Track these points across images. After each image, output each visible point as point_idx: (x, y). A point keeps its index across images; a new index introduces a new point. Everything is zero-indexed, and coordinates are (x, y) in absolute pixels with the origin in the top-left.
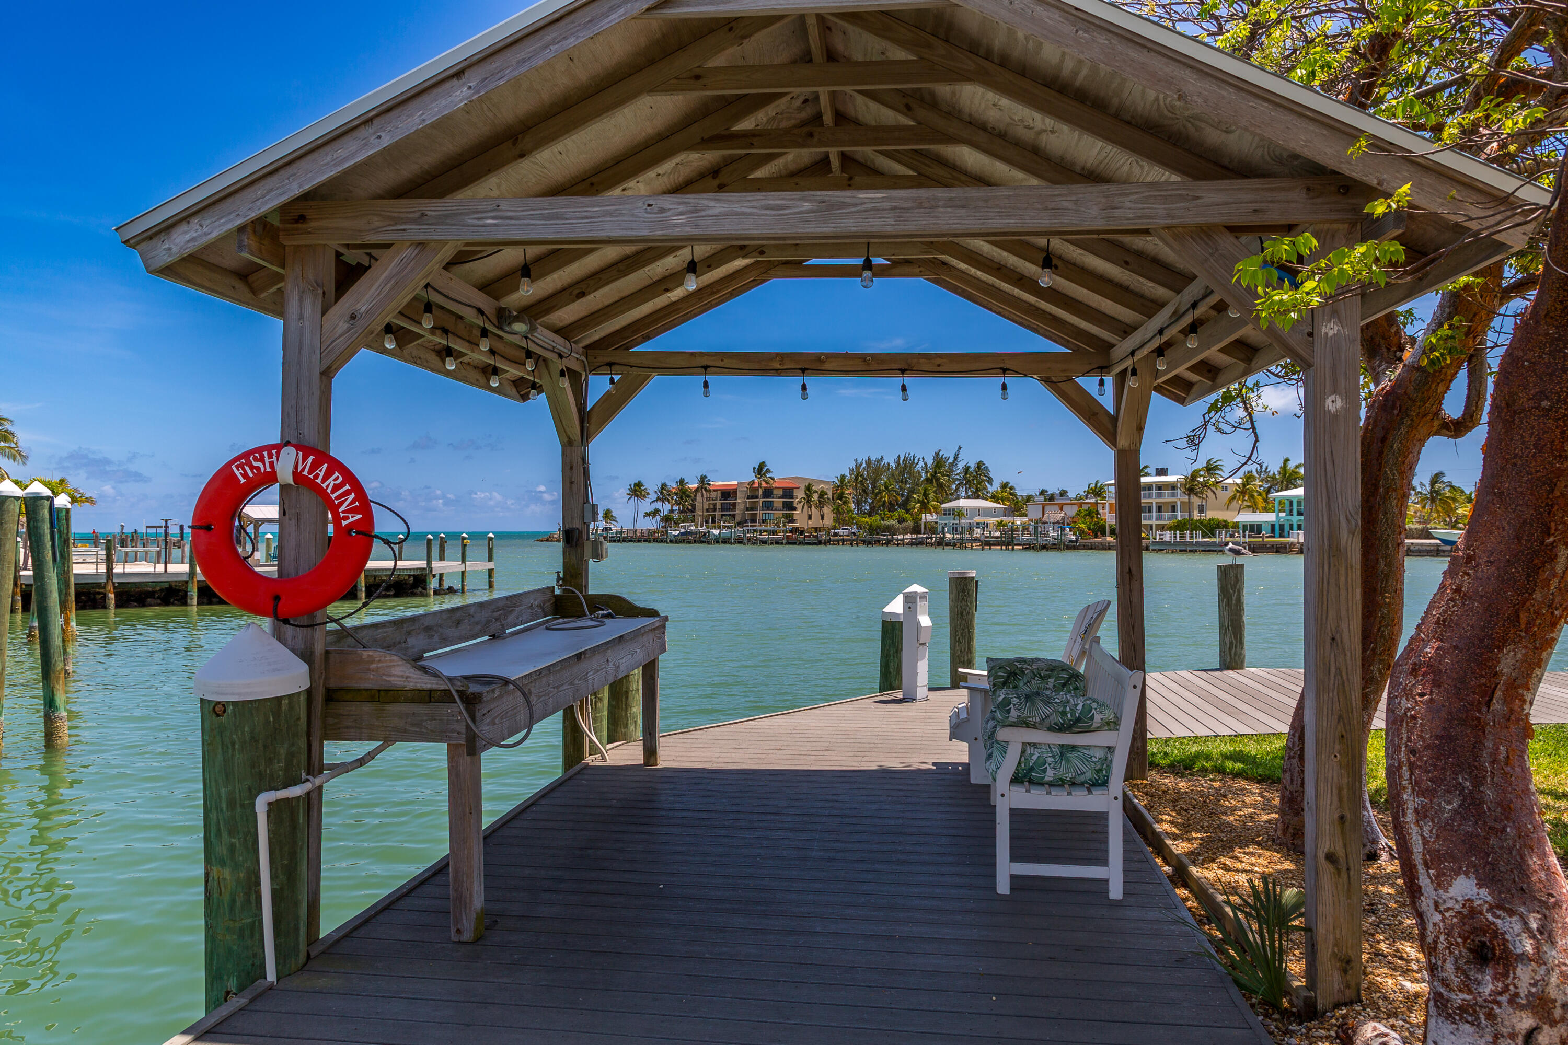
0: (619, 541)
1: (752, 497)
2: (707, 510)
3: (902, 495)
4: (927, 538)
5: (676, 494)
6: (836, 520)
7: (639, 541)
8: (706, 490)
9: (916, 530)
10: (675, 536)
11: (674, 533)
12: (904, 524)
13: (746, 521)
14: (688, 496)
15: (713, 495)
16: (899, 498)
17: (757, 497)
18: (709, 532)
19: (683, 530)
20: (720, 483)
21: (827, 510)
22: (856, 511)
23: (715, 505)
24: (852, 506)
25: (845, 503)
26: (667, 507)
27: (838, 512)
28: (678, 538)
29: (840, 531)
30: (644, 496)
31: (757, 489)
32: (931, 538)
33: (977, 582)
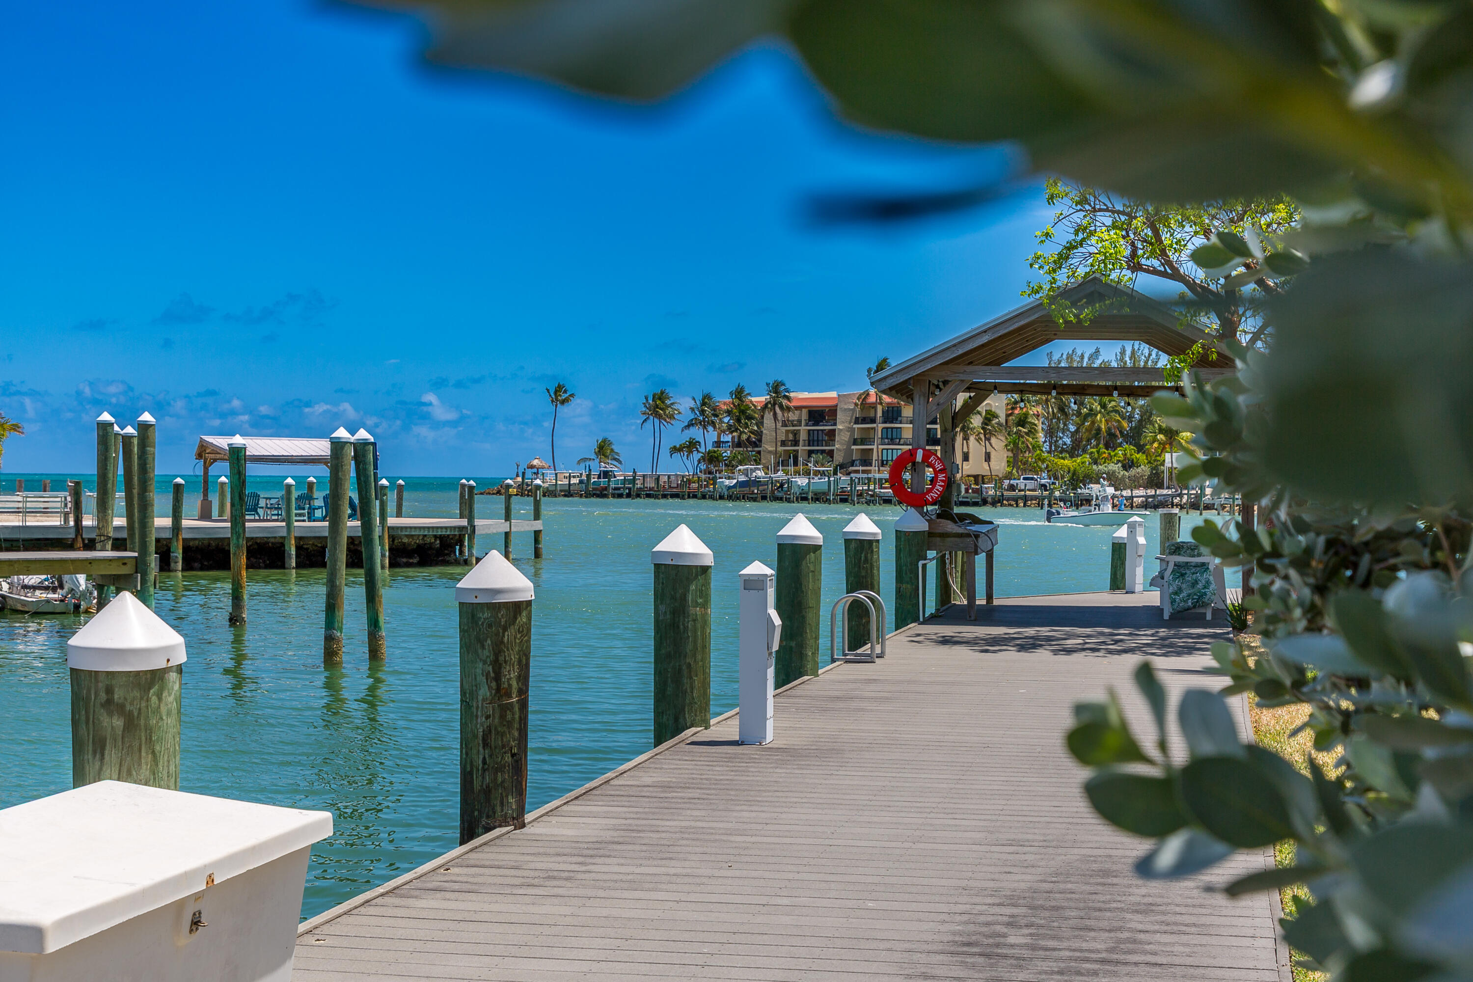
0: (629, 495)
1: (864, 420)
2: (783, 443)
3: (1130, 419)
4: (1173, 496)
5: (729, 412)
6: (1014, 462)
7: (665, 496)
8: (781, 407)
9: (1155, 481)
10: (729, 488)
11: (727, 482)
12: (1133, 472)
13: (852, 463)
14: (750, 418)
15: (793, 416)
16: (1125, 424)
17: (873, 421)
18: (788, 481)
19: (742, 478)
20: (806, 395)
21: (998, 443)
22: (1046, 447)
23: (796, 434)
24: (1041, 436)
25: (1032, 432)
26: (712, 435)
27: (1016, 450)
28: (736, 491)
29: (1021, 483)
30: (672, 417)
31: (873, 406)
32: (1181, 495)
33: (1180, 517)
